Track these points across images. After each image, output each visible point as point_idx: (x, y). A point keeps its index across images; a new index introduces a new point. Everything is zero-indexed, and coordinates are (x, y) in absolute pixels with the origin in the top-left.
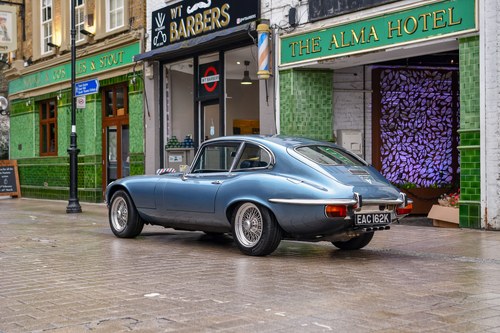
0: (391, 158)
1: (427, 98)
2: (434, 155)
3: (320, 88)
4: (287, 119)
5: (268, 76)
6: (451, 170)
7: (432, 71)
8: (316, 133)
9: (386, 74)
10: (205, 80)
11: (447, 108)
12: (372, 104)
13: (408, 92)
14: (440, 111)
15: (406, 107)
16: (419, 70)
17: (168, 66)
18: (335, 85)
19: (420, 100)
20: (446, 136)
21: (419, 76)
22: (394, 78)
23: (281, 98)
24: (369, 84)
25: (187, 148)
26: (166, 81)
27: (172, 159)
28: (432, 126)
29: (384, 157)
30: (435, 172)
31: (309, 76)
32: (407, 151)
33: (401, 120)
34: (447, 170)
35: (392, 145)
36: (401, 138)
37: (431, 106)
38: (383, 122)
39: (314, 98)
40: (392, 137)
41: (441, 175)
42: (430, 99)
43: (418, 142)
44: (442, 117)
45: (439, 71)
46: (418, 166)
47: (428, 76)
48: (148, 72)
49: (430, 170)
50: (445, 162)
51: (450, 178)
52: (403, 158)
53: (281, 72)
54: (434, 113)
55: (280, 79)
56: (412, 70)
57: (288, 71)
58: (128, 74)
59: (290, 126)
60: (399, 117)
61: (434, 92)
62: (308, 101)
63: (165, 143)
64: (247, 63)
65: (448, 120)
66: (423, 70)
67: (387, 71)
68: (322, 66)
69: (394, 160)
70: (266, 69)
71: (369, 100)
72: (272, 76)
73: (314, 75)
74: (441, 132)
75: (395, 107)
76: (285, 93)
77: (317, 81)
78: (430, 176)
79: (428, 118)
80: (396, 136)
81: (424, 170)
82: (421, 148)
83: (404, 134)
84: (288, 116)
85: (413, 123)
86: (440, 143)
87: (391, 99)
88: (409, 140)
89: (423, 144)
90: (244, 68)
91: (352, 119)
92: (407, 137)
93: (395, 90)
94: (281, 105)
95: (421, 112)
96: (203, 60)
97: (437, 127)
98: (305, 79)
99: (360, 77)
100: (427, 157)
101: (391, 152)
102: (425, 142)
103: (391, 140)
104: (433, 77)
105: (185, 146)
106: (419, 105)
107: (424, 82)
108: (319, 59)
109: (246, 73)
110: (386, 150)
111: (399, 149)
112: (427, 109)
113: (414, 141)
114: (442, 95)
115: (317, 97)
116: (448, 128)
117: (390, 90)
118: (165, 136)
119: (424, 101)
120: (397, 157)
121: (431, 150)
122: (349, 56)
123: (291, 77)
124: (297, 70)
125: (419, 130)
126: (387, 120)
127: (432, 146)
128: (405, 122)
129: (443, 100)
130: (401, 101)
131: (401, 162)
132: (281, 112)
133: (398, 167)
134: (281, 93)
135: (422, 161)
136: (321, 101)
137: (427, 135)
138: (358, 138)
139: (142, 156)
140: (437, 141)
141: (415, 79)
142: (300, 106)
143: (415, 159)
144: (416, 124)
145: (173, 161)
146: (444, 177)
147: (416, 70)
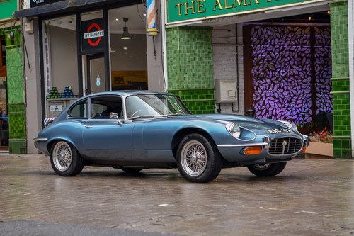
0: (261, 103)
1: (290, 50)
2: (297, 99)
3: (202, 44)
4: (174, 71)
5: (156, 33)
6: (310, 112)
7: (294, 27)
8: (200, 82)
9: (256, 30)
10: (88, 36)
11: (307, 58)
12: (244, 56)
13: (274, 46)
14: (301, 61)
15: (273, 58)
16: (283, 26)
17: (46, 22)
18: (214, 41)
19: (284, 52)
20: (306, 83)
21: (283, 31)
22: (262, 34)
23: (168, 53)
24: (240, 39)
25: (67, 98)
26: (45, 36)
27: (53, 108)
28: (294, 75)
29: (256, 102)
30: (298, 114)
31: (193, 33)
32: (274, 97)
33: (269, 70)
34: (308, 112)
35: (262, 92)
36: (270, 85)
37: (293, 57)
38: (253, 71)
39: (197, 52)
40: (262, 85)
41: (304, 116)
42: (293, 51)
43: (283, 88)
44: (303, 67)
45: (300, 27)
46: (284, 109)
47: (290, 32)
48: (28, 28)
49: (295, 113)
50: (306, 106)
51: (310, 119)
52: (271, 103)
53: (167, 30)
54: (296, 62)
55: (167, 36)
56: (277, 26)
57: (175, 28)
58: (5, 29)
59: (177, 77)
60: (268, 68)
61: (296, 45)
62: (192, 55)
63: (46, 94)
64: (126, 20)
65: (308, 69)
66: (287, 26)
67: (257, 27)
68: (206, 24)
69: (264, 104)
70: (154, 27)
71: (241, 53)
72: (160, 33)
73: (196, 32)
74: (302, 79)
75: (263, 59)
76: (171, 48)
77: (199, 37)
78: (294, 118)
79: (291, 68)
80: (265, 84)
81: (289, 113)
82: (285, 93)
83: (272, 82)
84: (175, 68)
85: (279, 72)
86: (301, 89)
87: (260, 51)
88: (276, 87)
89: (287, 90)
90: (123, 24)
91: (227, 70)
92: (275, 84)
93: (264, 44)
94: (168, 58)
95: (285, 62)
96: (85, 17)
97: (298, 75)
98: (189, 36)
99: (233, 33)
100: (291, 101)
101: (262, 98)
102: (289, 89)
103: (261, 87)
104: (295, 32)
105: (65, 96)
106: (283, 57)
107: (287, 37)
108: (204, 18)
109: (126, 29)
110: (257, 96)
111: (268, 95)
112: (290, 60)
113: (280, 87)
114: (302, 47)
115: (199, 51)
116: (308, 76)
117: (259, 44)
118: (46, 88)
119: (288, 53)
120: (266, 102)
121: (295, 95)
122: (232, 16)
123: (177, 34)
124: (182, 28)
125: (284, 78)
126: (258, 70)
127: (295, 92)
128: (273, 71)
129: (304, 52)
130: (269, 53)
131: (270, 106)
132: (168, 64)
133: (267, 111)
134: (168, 48)
135: (287, 105)
136: (203, 55)
137: (290, 82)
138: (233, 86)
139: (23, 106)
140: (299, 88)
141: (280, 34)
142: (185, 59)
143: (281, 103)
144: (281, 74)
145: (54, 110)
146: (306, 118)
147: (280, 26)
